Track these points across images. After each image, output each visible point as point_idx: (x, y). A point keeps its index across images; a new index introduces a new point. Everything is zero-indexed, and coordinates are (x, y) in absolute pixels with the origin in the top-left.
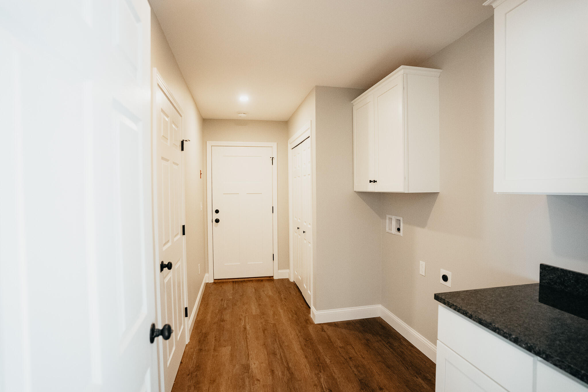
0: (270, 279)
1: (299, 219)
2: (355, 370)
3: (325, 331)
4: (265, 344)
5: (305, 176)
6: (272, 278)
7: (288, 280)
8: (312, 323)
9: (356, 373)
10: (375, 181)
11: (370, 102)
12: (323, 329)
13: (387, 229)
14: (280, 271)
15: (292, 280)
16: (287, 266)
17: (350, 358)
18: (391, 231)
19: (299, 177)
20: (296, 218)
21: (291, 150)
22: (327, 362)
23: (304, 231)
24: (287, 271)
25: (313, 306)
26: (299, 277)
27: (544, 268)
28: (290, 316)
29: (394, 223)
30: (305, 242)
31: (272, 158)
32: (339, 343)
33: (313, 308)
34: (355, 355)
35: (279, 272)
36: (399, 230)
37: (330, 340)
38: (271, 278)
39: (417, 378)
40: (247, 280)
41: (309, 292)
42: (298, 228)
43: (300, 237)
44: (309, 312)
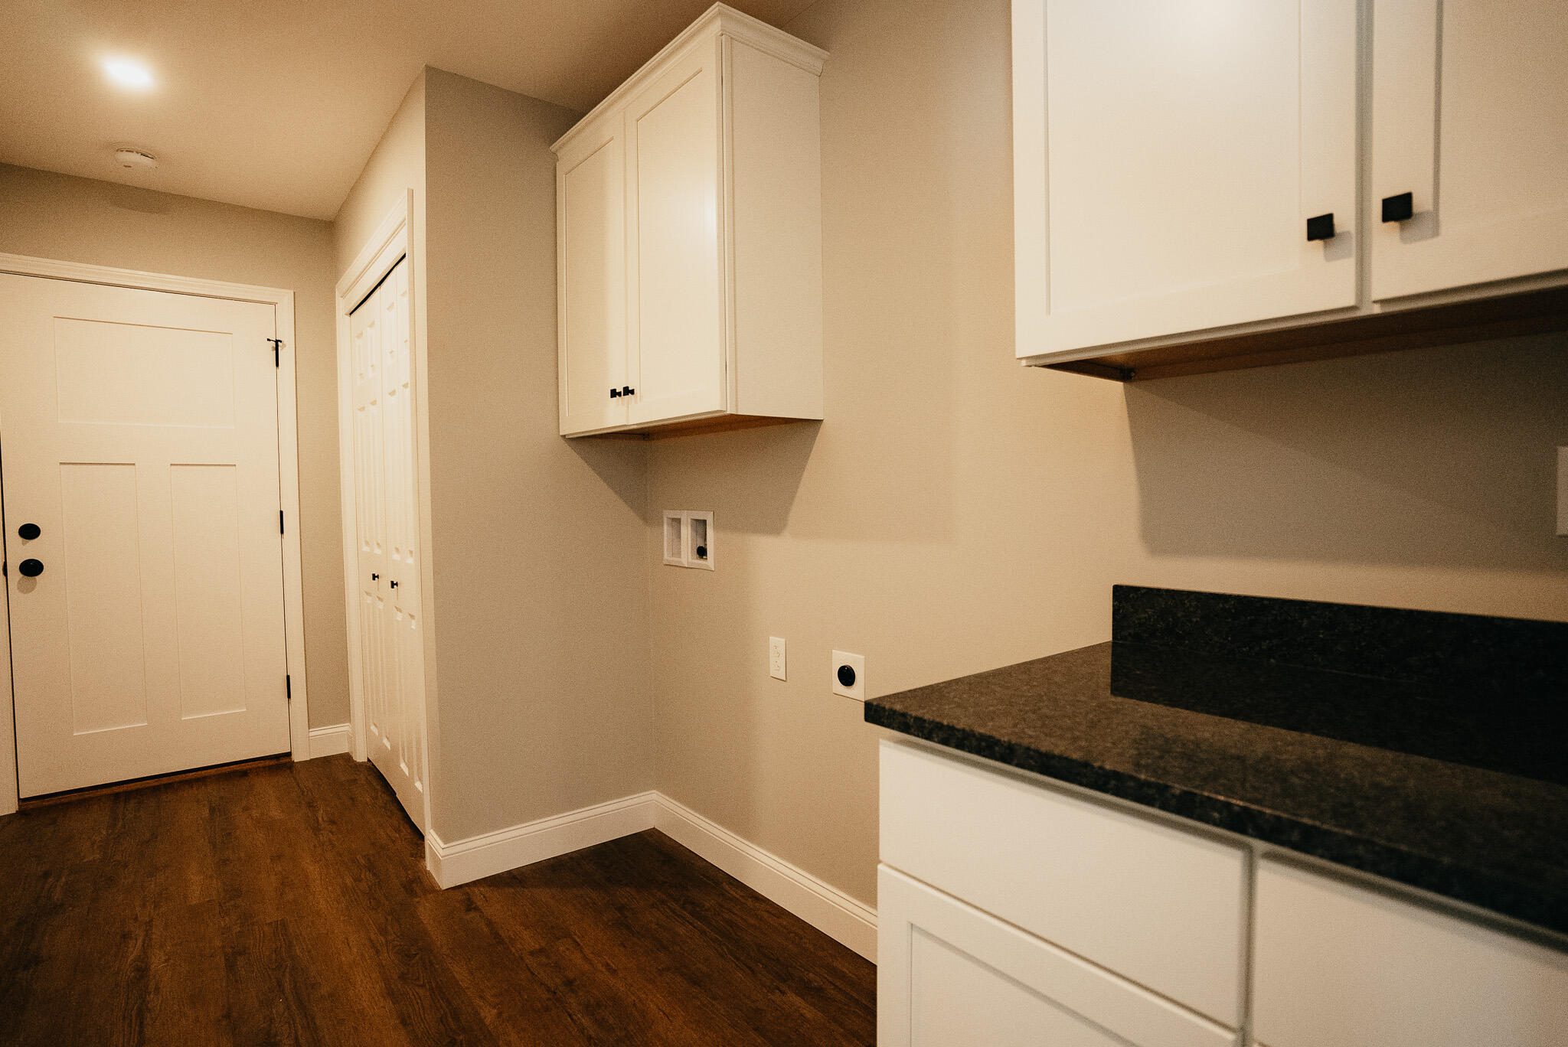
0: (280, 763)
1: (378, 544)
2: (585, 1021)
3: (476, 909)
4: (228, 1016)
5: (393, 393)
6: (288, 760)
7: (346, 758)
8: (432, 889)
9: (592, 1030)
10: (627, 391)
11: (612, 139)
12: (472, 903)
13: (666, 557)
14: (316, 732)
15: (360, 757)
16: (343, 713)
17: (569, 983)
18: (680, 557)
19: (374, 403)
20: (367, 543)
21: (348, 317)
22: (488, 1021)
23: (392, 582)
24: (345, 728)
25: (432, 831)
26: (385, 741)
27: (1123, 595)
28: (349, 881)
29: (686, 531)
30: (399, 617)
31: (277, 342)
32: (529, 940)
33: (433, 840)
34: (586, 967)
35: (311, 734)
36: (702, 552)
37: (496, 935)
38: (284, 760)
39: (783, 993)
40: (180, 782)
41: (418, 785)
42: (374, 577)
43: (381, 607)
44: (421, 854)
